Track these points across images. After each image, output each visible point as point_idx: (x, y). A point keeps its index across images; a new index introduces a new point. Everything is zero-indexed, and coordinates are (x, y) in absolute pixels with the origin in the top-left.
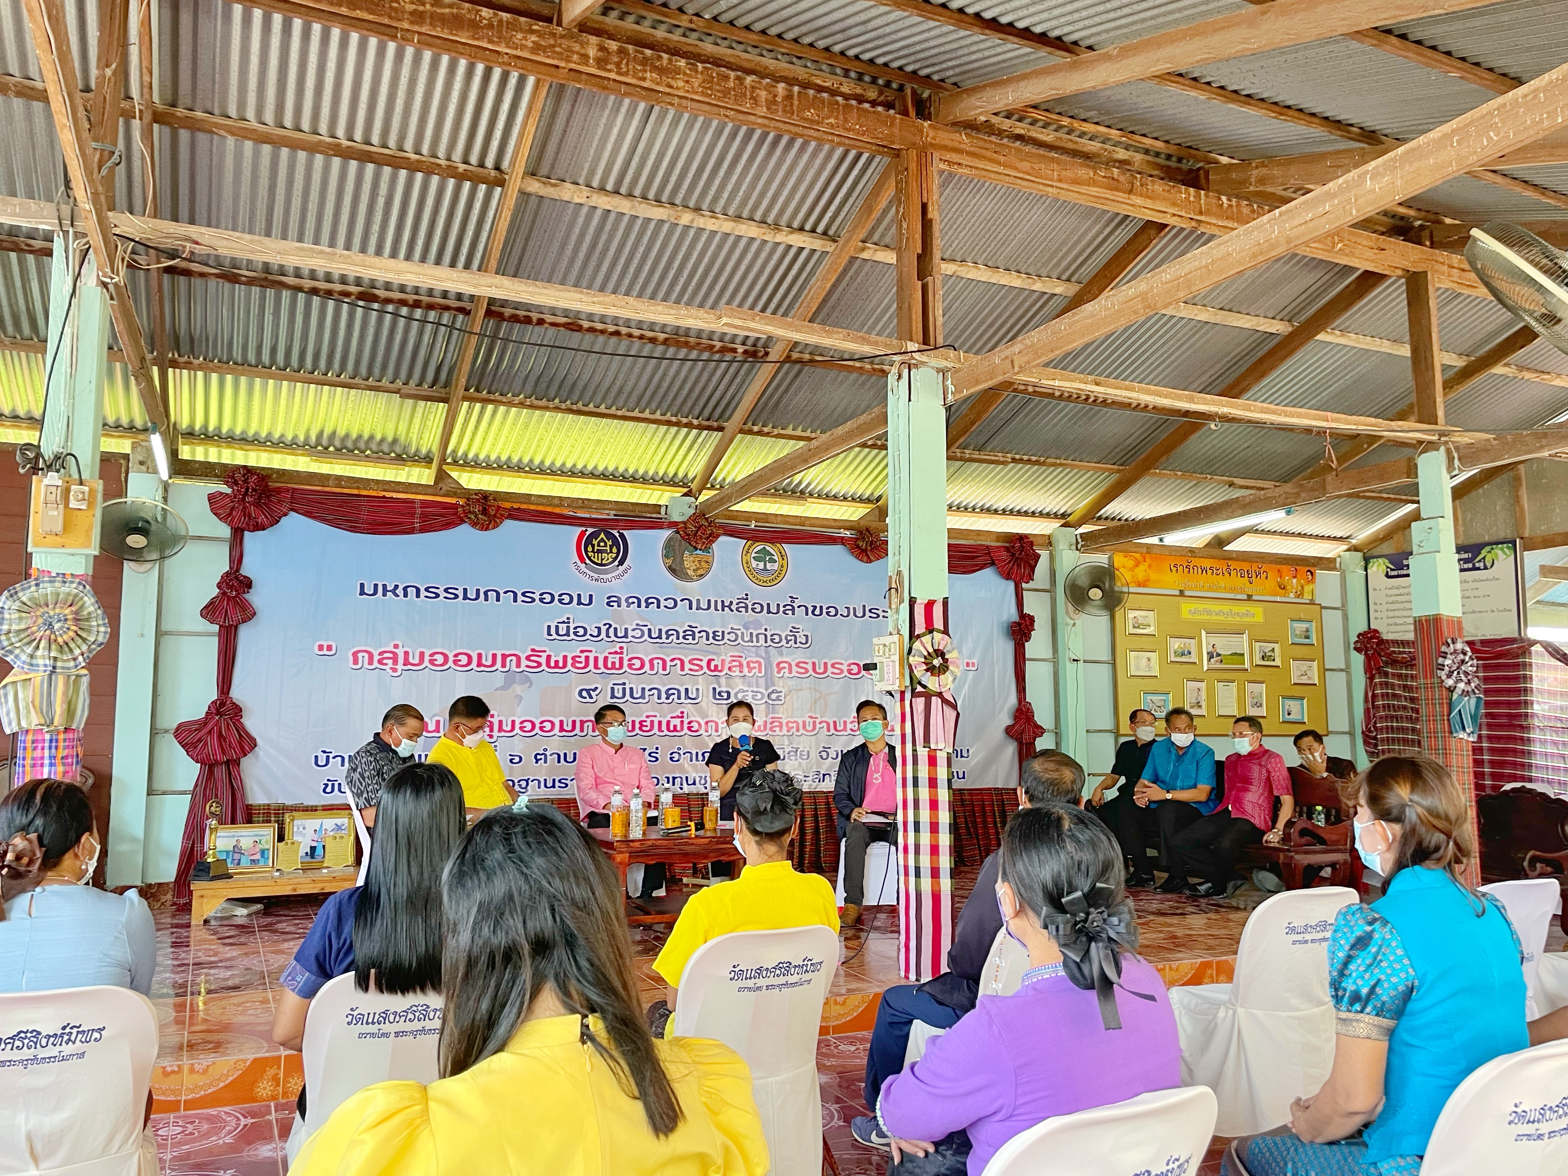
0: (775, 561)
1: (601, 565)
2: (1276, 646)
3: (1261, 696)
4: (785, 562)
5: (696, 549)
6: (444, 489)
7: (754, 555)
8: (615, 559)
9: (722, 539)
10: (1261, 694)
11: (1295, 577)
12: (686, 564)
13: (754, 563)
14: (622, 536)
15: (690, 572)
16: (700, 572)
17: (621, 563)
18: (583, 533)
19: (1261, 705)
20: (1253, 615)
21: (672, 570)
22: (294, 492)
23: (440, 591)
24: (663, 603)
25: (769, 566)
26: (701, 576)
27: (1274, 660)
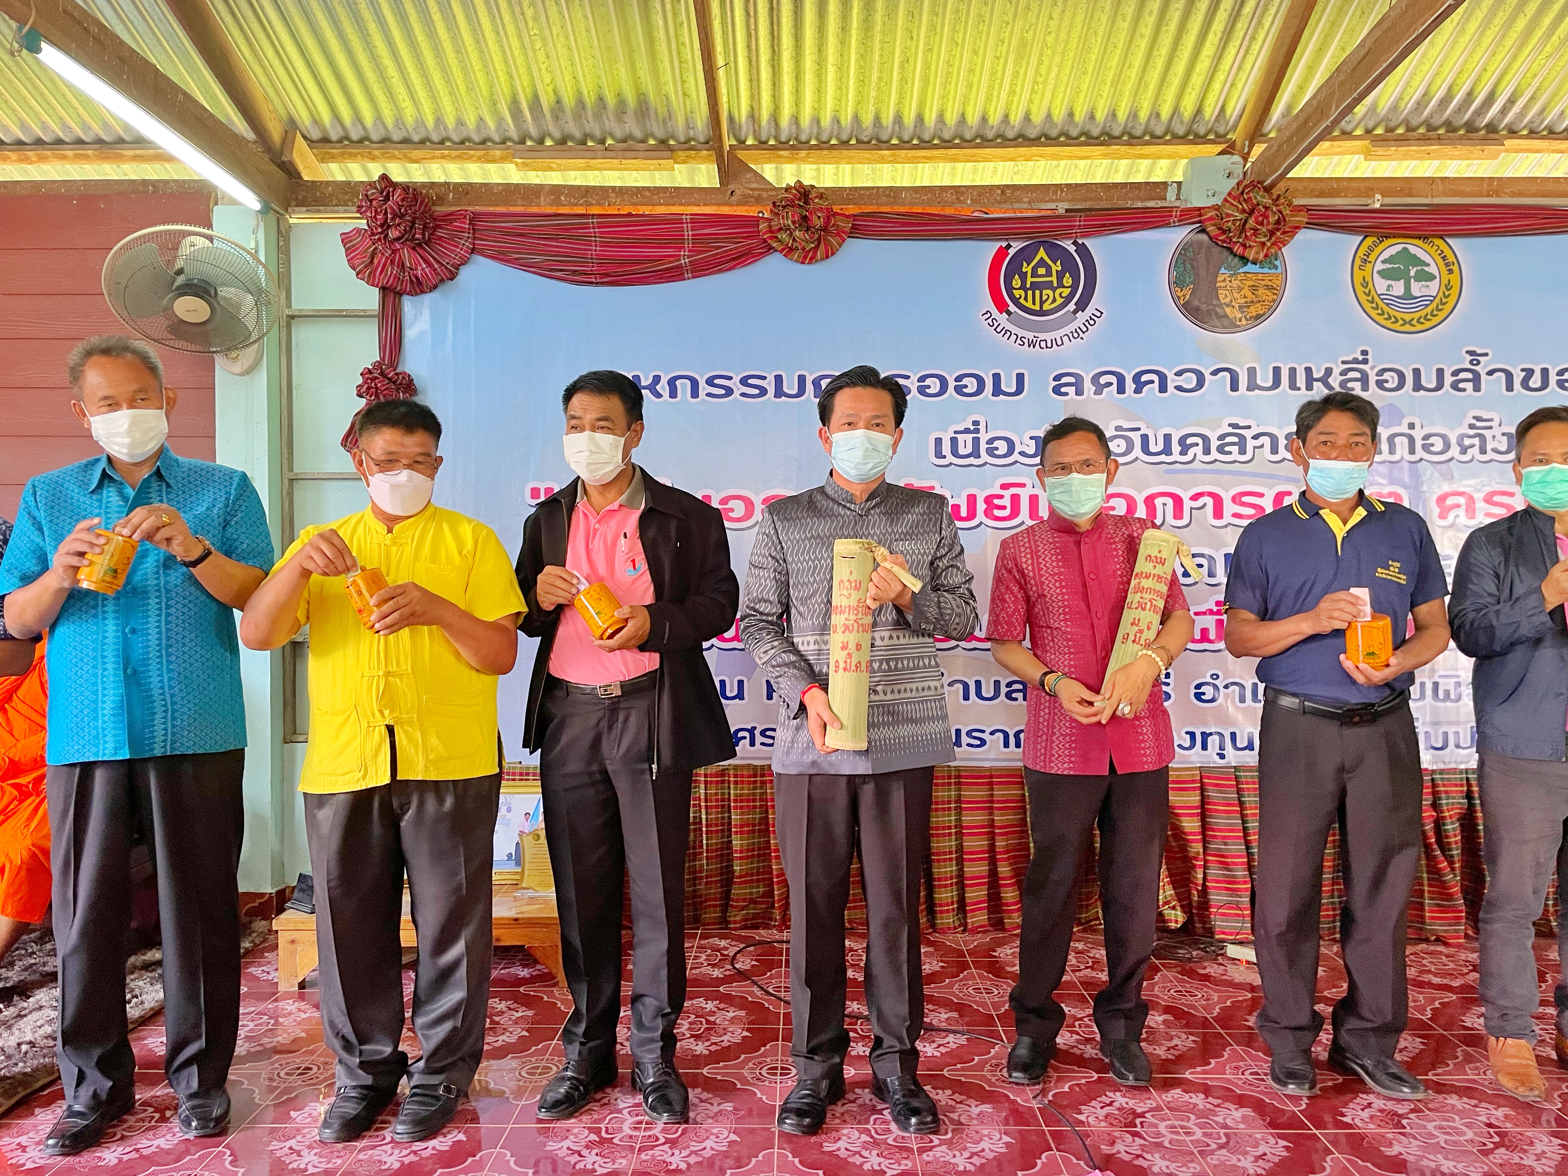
0: (1432, 277)
1: (1041, 313)
4: (1455, 279)
5: (1244, 260)
6: (738, 192)
7: (1379, 266)
8: (1068, 300)
9: (1304, 236)
12: (1224, 296)
13: (1381, 285)
14: (1083, 250)
15: (1234, 313)
16: (1253, 311)
17: (1082, 306)
18: (1001, 254)
21: (1191, 311)
22: (475, 218)
23: (734, 384)
24: (1172, 381)
25: (1416, 288)
26: (1259, 318)
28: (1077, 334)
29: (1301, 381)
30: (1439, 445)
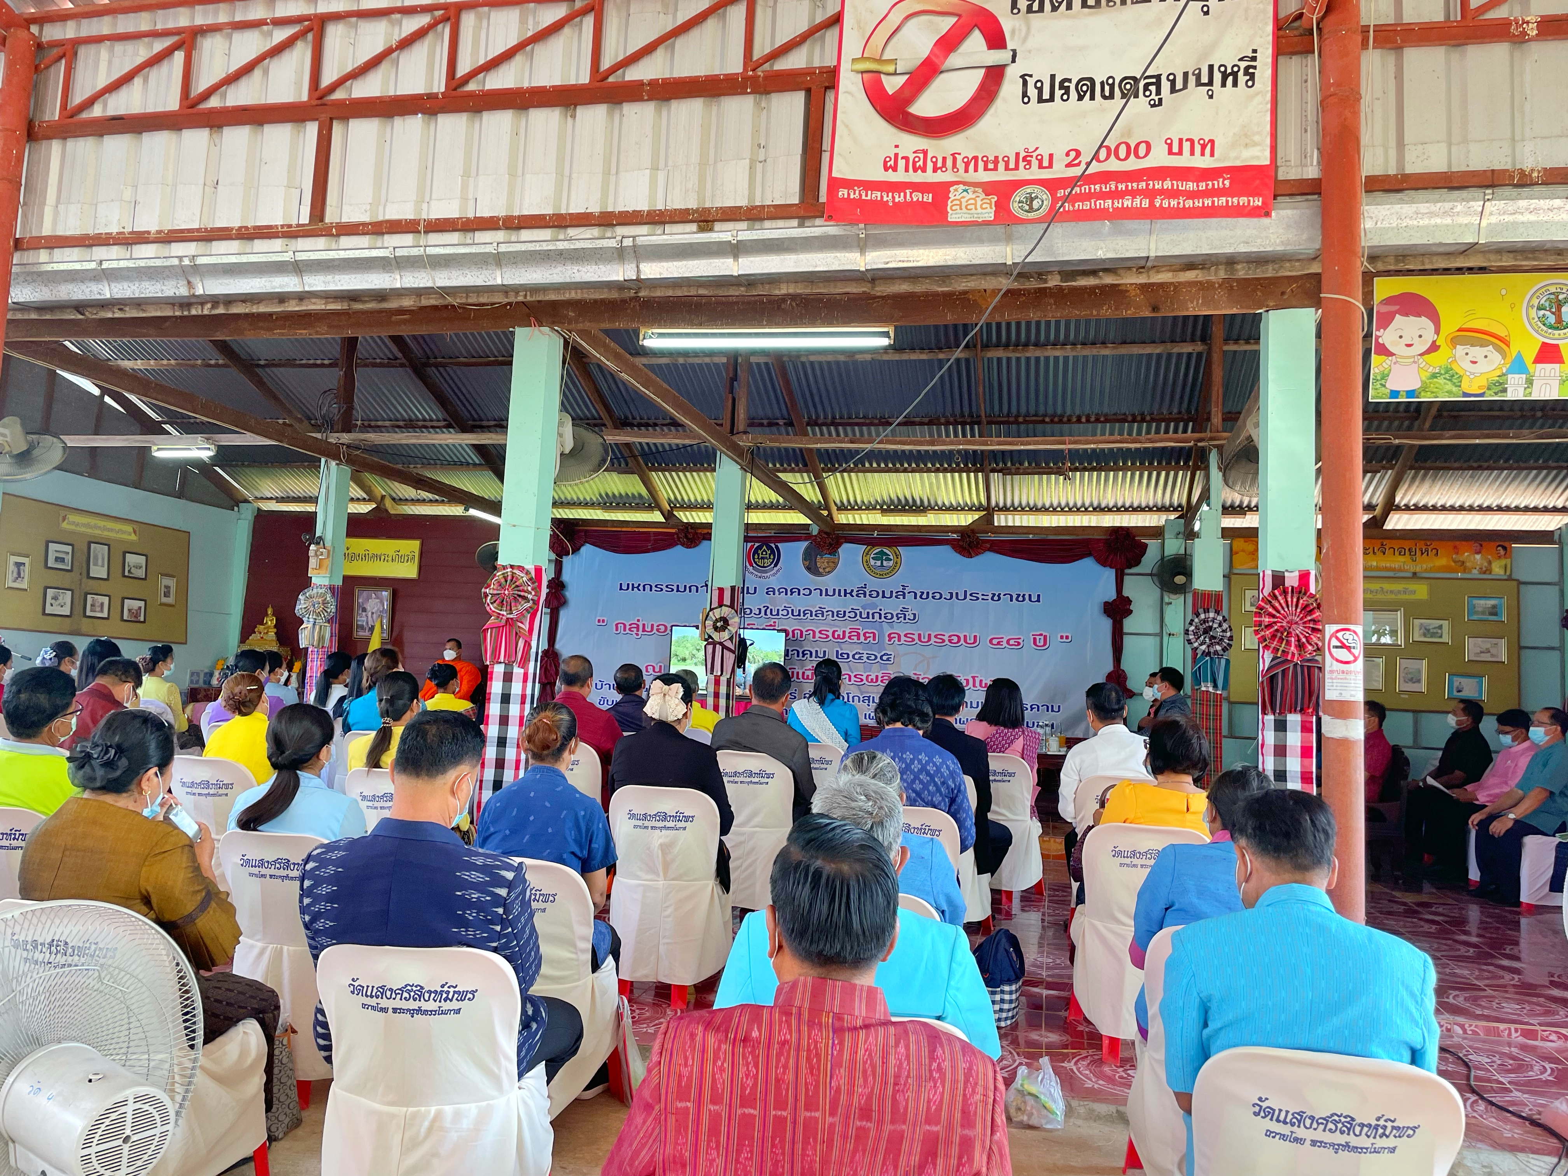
0: (891, 560)
1: (763, 567)
2: (1445, 624)
4: (900, 560)
5: (826, 554)
6: (669, 524)
7: (872, 556)
8: (771, 563)
9: (845, 545)
10: (1420, 671)
11: (1478, 553)
12: (819, 564)
13: (872, 562)
14: (777, 547)
15: (822, 570)
16: (829, 569)
17: (776, 565)
18: (752, 547)
19: (1419, 681)
20: (1414, 592)
21: (808, 569)
22: (586, 531)
23: (664, 587)
24: (802, 592)
25: (885, 563)
26: (829, 572)
27: (1441, 637)
28: (774, 575)
29: (842, 593)
30: (889, 616)
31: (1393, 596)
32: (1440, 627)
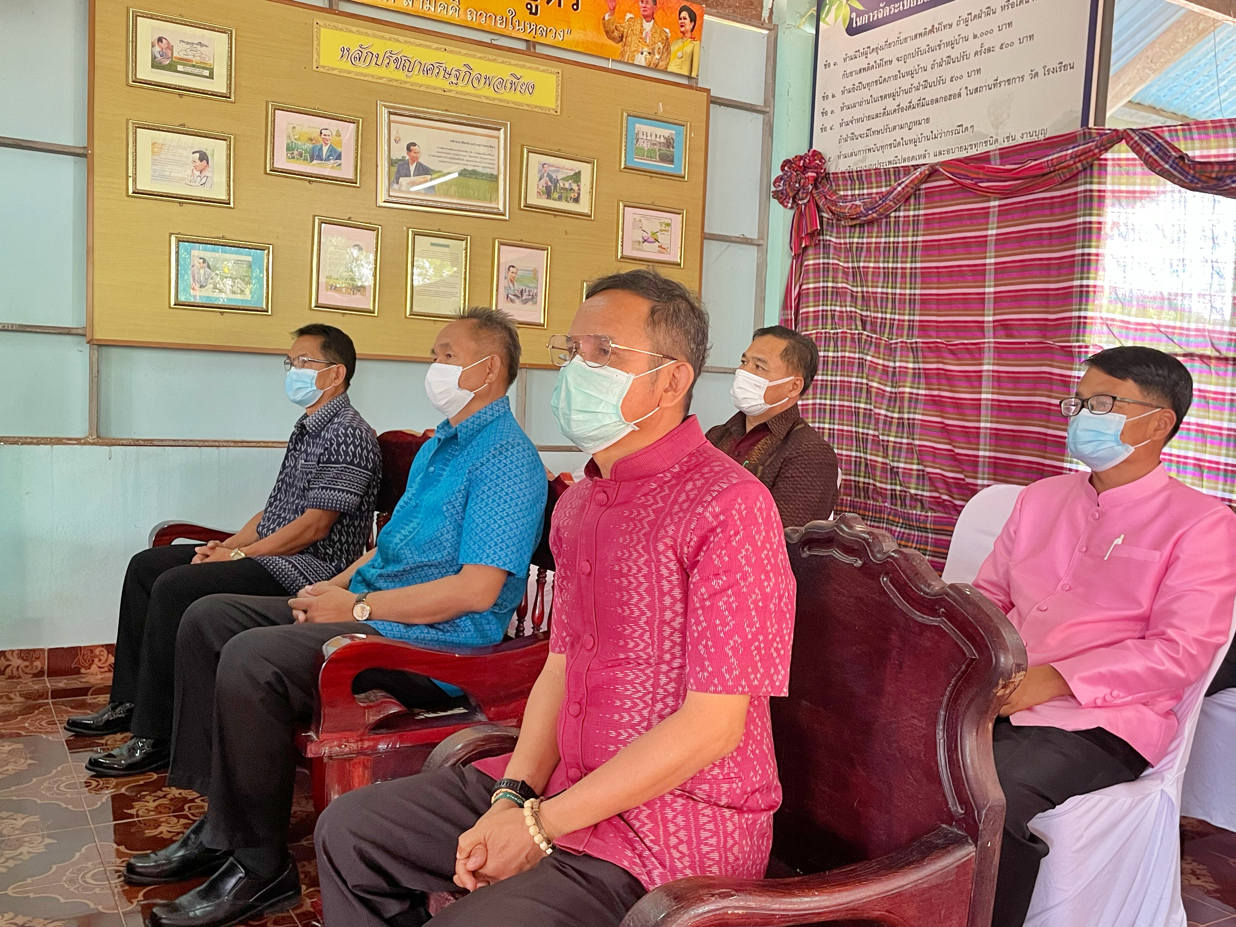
2: (585, 169)
3: (536, 278)
10: (535, 272)
11: (649, 17)
19: (533, 298)
20: (531, 88)
27: (576, 200)
31: (488, 92)
32: (577, 177)
